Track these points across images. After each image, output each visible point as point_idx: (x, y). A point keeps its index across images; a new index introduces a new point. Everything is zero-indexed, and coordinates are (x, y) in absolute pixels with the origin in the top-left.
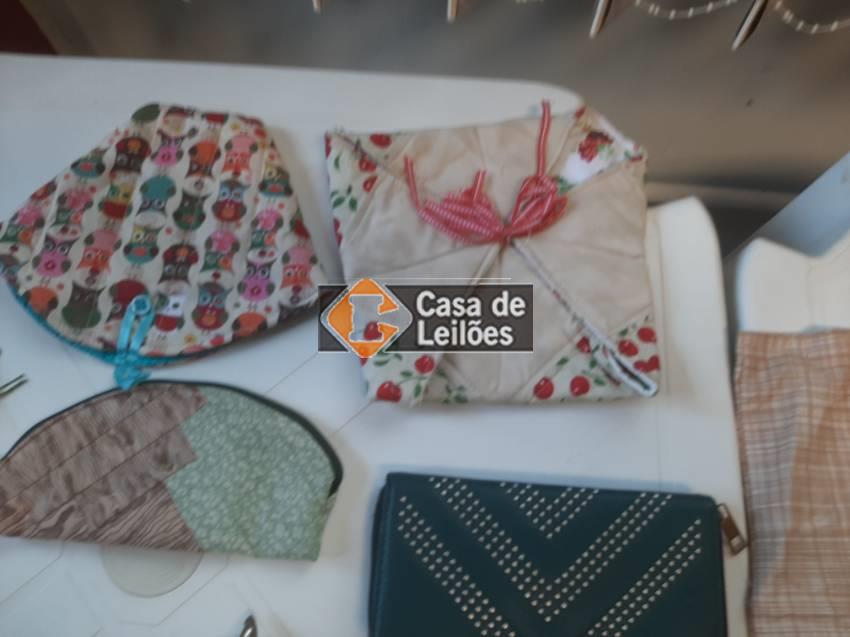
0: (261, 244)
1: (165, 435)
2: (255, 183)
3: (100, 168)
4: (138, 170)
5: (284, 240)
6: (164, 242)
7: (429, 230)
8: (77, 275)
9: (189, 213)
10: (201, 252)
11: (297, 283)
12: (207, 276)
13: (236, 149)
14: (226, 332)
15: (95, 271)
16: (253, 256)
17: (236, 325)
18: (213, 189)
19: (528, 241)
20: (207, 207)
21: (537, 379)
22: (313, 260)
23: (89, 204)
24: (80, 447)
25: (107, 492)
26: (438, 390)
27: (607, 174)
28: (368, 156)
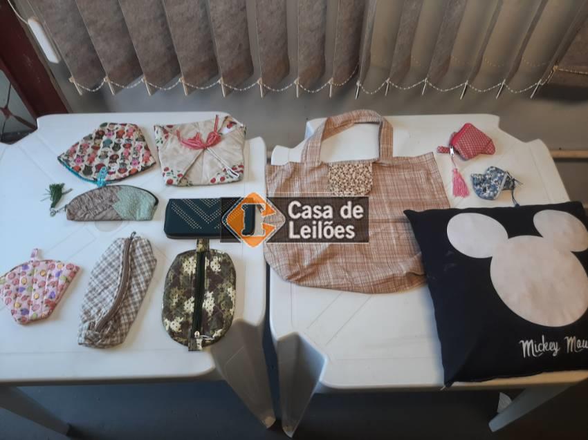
0: (136, 154)
1: (112, 196)
2: (135, 139)
3: (91, 138)
4: (102, 138)
5: (143, 151)
6: (110, 154)
7: (183, 147)
8: (86, 163)
9: (116, 147)
10: (120, 156)
11: (146, 161)
12: (122, 161)
13: (130, 131)
14: (127, 174)
15: (91, 162)
16: (134, 156)
17: (130, 172)
18: (123, 141)
19: (211, 148)
20: (121, 146)
21: (211, 178)
22: (151, 155)
23: (88, 147)
24: (89, 200)
25: (97, 209)
26: (184, 182)
27: (234, 131)
28: (166, 130)
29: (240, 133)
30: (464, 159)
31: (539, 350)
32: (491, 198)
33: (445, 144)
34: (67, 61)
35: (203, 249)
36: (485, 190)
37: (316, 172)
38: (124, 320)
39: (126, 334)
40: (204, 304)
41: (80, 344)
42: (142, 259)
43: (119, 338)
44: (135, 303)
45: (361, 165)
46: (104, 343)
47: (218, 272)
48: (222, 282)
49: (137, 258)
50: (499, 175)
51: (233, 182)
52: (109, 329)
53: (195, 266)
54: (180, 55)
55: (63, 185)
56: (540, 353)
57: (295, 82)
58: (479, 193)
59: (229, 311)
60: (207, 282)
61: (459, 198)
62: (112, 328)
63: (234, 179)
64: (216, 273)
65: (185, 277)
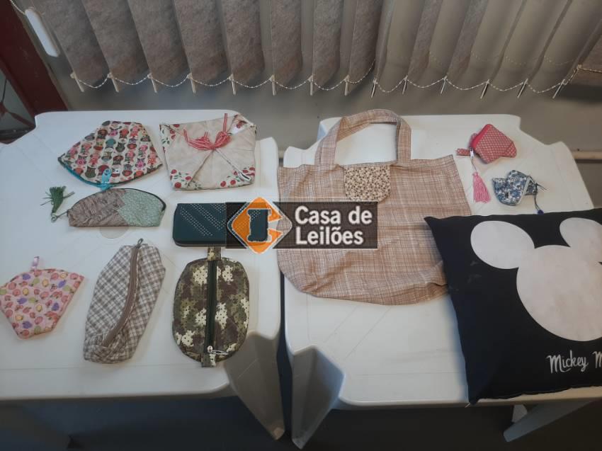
0: (141, 154)
1: (116, 200)
2: (139, 139)
3: (94, 138)
4: (104, 138)
5: (148, 152)
6: (113, 155)
7: (191, 148)
8: (89, 164)
9: (120, 147)
10: (124, 157)
11: (152, 162)
12: (126, 163)
13: (134, 131)
14: (132, 176)
15: (93, 164)
16: (139, 157)
17: (135, 174)
18: (127, 141)
19: (219, 149)
20: (125, 146)
21: (221, 182)
22: (157, 156)
23: (91, 147)
24: (92, 205)
25: (101, 214)
26: (193, 185)
27: (244, 131)
28: (173, 129)
29: (250, 133)
30: (485, 162)
31: (567, 365)
32: (513, 204)
33: (465, 146)
34: (68, 56)
35: (215, 258)
36: (507, 195)
37: (330, 174)
38: (133, 333)
39: (135, 348)
40: (216, 316)
41: (86, 359)
42: (150, 269)
43: (128, 353)
44: (144, 316)
45: (378, 169)
46: (112, 358)
47: (231, 282)
48: (235, 293)
49: (145, 267)
50: (521, 179)
51: (244, 185)
52: (117, 343)
53: (206, 276)
54: (189, 50)
55: (64, 187)
56: (567, 368)
57: (309, 80)
58: (500, 198)
59: (243, 323)
60: (219, 293)
61: (480, 203)
62: (121, 342)
63: (245, 183)
64: (229, 284)
65: (196, 287)
